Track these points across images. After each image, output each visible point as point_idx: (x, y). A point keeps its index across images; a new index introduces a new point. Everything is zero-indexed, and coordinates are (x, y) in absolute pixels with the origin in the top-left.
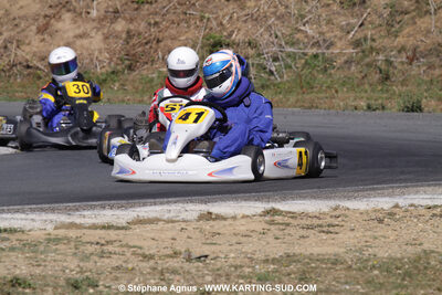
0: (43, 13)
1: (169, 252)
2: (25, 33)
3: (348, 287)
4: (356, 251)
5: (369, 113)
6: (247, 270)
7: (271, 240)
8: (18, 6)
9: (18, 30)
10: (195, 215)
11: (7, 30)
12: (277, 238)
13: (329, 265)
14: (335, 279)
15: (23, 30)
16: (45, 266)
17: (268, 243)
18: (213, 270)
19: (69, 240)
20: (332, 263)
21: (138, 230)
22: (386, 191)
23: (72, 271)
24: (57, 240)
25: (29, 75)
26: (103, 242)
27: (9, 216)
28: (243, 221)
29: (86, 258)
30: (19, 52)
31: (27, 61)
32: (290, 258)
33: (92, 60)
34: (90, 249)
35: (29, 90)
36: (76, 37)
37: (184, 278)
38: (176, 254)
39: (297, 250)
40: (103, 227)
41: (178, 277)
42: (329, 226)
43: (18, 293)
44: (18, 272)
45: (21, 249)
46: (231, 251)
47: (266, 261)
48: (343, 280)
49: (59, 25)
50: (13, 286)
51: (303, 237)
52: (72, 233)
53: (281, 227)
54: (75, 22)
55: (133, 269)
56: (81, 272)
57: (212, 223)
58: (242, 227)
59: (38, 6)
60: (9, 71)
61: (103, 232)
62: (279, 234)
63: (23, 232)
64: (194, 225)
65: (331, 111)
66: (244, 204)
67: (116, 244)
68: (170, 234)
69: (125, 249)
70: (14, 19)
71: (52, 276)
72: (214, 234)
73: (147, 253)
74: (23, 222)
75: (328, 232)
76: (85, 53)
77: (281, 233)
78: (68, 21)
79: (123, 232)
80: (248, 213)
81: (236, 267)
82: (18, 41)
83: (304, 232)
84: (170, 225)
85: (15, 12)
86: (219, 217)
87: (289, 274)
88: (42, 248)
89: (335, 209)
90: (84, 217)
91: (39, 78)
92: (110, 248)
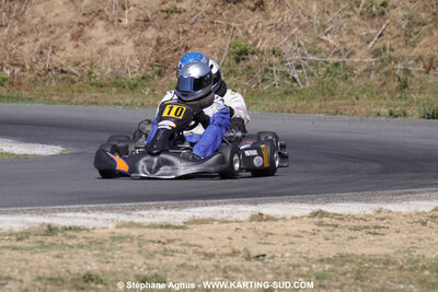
0: (77, 21)
1: (229, 251)
2: (60, 40)
3: (402, 286)
4: (405, 252)
5: (392, 120)
6: (305, 269)
7: (321, 240)
8: (53, 14)
9: (54, 36)
10: (247, 216)
11: (43, 37)
12: (327, 239)
13: (382, 266)
14: (389, 279)
15: (58, 37)
16: (114, 263)
17: (319, 243)
18: (272, 269)
19: (132, 239)
20: (385, 264)
21: (195, 229)
22: (423, 195)
23: (140, 268)
24: (121, 238)
25: (63, 79)
26: (164, 240)
27: (71, 214)
28: (294, 222)
29: (151, 255)
30: (54, 58)
31: (62, 65)
32: (343, 259)
33: (123, 66)
34: (153, 247)
35: (64, 94)
36: (108, 43)
37: (246, 275)
38: (234, 253)
39: (347, 250)
40: (162, 227)
41: (240, 275)
42: (375, 227)
43: (92, 289)
44: (89, 268)
45: (87, 246)
46: (286, 251)
47: (322, 261)
48: (396, 280)
49: (92, 32)
50: (86, 281)
51: (351, 238)
52: (135, 232)
53: (331, 228)
54: (108, 30)
55: (197, 267)
56: (149, 269)
57: (264, 223)
58: (293, 227)
59: (72, 14)
60: (44, 75)
61: (162, 231)
62: (329, 235)
63: (88, 230)
64: (248, 225)
65: (355, 117)
66: (291, 205)
67: (177, 243)
68: (227, 234)
69: (186, 248)
70: (50, 26)
71: (120, 272)
72: (268, 234)
73: (208, 252)
74: (87, 221)
75: (375, 234)
76: (117, 59)
77: (330, 234)
78: (101, 29)
79: (181, 231)
80: (296, 214)
81: (294, 266)
82: (54, 47)
83: (352, 234)
84: (225, 225)
85: (51, 19)
86: (269, 218)
87: (345, 274)
88: (107, 246)
89: (379, 212)
90: (143, 216)
91: (73, 82)
92: (171, 246)
